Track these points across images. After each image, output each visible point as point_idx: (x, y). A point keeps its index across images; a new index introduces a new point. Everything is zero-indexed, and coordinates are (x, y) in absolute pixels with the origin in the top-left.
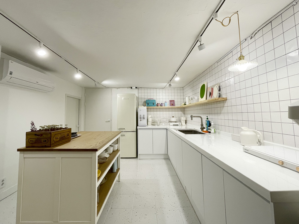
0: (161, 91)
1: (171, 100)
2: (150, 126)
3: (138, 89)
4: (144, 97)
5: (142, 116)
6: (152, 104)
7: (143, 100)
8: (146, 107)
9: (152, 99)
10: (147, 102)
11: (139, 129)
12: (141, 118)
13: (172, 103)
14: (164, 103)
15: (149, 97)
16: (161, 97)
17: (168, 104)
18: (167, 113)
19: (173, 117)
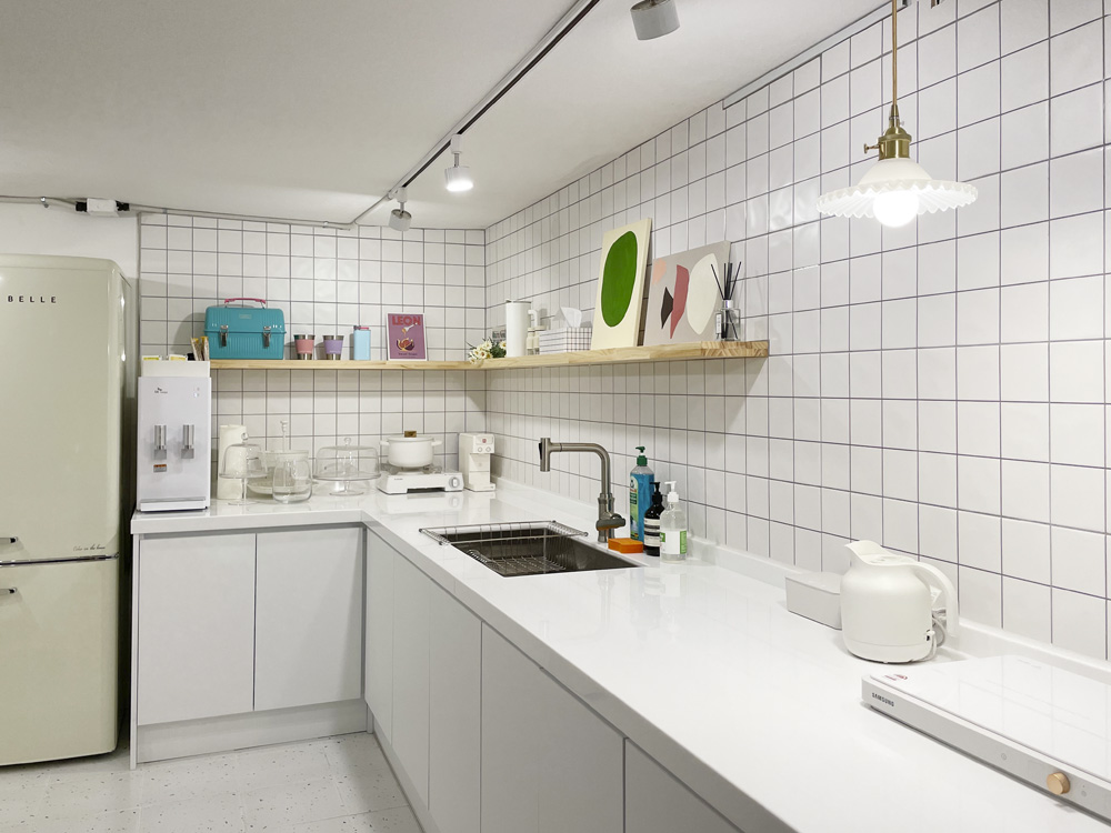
0: (325, 246)
1: (398, 311)
2: (233, 511)
3: (139, 215)
4: (186, 281)
5: (172, 437)
6: (259, 341)
7: (181, 311)
8: (202, 368)
9: (258, 305)
10: (214, 325)
11: (147, 536)
12: (159, 451)
13: (406, 334)
14: (346, 332)
15: (230, 289)
16: (325, 291)
17: (376, 341)
18: (370, 403)
19: (411, 434)
